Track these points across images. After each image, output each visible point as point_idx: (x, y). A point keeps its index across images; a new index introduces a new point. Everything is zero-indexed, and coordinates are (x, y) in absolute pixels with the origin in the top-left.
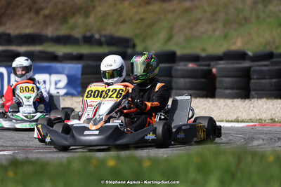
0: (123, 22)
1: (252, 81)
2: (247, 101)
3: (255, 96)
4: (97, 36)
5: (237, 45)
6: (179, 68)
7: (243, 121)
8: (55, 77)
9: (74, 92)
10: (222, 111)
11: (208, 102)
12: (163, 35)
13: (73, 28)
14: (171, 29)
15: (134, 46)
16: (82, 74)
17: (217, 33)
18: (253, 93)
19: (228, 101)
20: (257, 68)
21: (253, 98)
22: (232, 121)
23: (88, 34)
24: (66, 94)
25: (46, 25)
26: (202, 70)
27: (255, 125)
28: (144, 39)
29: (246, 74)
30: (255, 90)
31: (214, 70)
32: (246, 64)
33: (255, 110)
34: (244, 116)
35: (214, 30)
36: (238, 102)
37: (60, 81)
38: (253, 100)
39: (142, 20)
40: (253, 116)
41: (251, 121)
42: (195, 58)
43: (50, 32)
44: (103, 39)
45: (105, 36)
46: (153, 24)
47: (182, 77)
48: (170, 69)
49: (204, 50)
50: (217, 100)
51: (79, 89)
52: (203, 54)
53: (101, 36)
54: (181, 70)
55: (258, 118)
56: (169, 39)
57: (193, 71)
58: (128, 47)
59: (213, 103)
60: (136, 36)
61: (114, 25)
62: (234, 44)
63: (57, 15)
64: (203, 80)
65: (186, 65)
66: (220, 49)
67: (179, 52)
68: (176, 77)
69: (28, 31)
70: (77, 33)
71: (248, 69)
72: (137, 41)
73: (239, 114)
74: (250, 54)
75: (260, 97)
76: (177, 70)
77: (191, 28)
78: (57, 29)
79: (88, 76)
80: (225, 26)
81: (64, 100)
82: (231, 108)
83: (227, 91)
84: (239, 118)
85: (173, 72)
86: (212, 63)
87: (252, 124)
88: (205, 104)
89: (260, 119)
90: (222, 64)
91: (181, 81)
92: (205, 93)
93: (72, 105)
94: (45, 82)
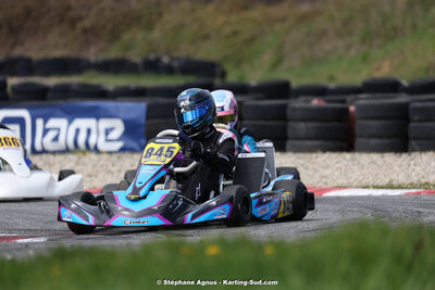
0: (206, 37)
1: (412, 125)
2: (404, 156)
3: (417, 147)
4: (166, 60)
5: (384, 70)
6: (297, 105)
7: (400, 187)
8: (105, 123)
9: (134, 145)
10: (365, 171)
11: (345, 159)
12: (268, 57)
13: (127, 48)
14: (281, 47)
15: (223, 74)
16: (148, 118)
17: (353, 52)
18: (413, 143)
19: (375, 157)
20: (418, 105)
21: (414, 150)
22: (382, 187)
23: (152, 57)
24: (123, 150)
25: (87, 44)
26: (334, 109)
27: (419, 193)
28: (239, 63)
29: (402, 113)
30: (414, 139)
31: (352, 108)
32: (402, 98)
33: (418, 169)
34: (401, 178)
35: (348, 48)
36: (390, 157)
37: (112, 129)
38: (413, 154)
39: (235, 33)
40: (415, 179)
41: (412, 186)
42: (320, 92)
43: (92, 54)
44: (175, 64)
45: (178, 59)
46: (252, 40)
47: (303, 120)
48: (284, 107)
49: (331, 78)
50: (357, 154)
51: (143, 141)
52: (332, 85)
53: (172, 58)
54: (300, 109)
55: (423, 181)
56: (279, 61)
57: (319, 110)
58: (214, 75)
59: (352, 160)
60: (227, 58)
61: (193, 42)
62: (378, 69)
63: (103, 28)
64: (335, 124)
65: (308, 102)
66: (357, 78)
67: (295, 83)
68: (293, 120)
69: (58, 53)
70: (135, 57)
71: (405, 107)
72: (228, 67)
73: (394, 176)
74: (405, 83)
75: (424, 149)
76: (294, 109)
77: (311, 45)
78: (103, 50)
79: (151, 121)
80: (363, 41)
81: (119, 158)
82: (380, 167)
83: (373, 142)
84: (394, 183)
85: (289, 113)
86: (349, 98)
87: (414, 191)
88: (338, 162)
89: (427, 183)
90: (364, 100)
91: (302, 126)
92: (339, 144)
93: (133, 165)
94: (89, 131)
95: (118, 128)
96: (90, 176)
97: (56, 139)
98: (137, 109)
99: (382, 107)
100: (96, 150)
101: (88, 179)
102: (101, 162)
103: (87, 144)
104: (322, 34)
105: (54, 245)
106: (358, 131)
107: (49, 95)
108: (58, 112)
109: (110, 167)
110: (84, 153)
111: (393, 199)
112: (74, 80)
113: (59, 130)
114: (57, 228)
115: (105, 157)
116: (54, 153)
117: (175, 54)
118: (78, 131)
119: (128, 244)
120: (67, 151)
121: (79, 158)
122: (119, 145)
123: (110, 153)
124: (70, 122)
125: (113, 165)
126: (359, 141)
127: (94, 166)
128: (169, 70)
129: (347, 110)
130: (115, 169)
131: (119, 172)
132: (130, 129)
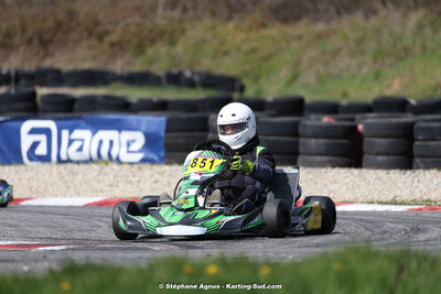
0: (226, 53)
1: (417, 143)
2: (409, 172)
3: (421, 165)
4: (188, 74)
5: (394, 88)
6: (309, 123)
7: (402, 203)
8: (127, 135)
9: (154, 157)
10: (372, 187)
11: (352, 174)
12: (285, 73)
13: (152, 61)
14: (297, 64)
15: (242, 89)
16: (167, 131)
17: (365, 70)
18: (417, 160)
19: (381, 173)
20: (423, 124)
21: (418, 168)
22: (386, 203)
23: (175, 71)
24: (144, 161)
25: (113, 57)
26: (343, 127)
27: (421, 209)
28: (257, 79)
29: (408, 133)
30: (421, 156)
31: (360, 127)
32: (408, 118)
33: (421, 186)
34: (405, 196)
35: (360, 66)
36: (395, 174)
37: (133, 141)
38: (417, 171)
39: (254, 50)
40: (417, 196)
41: (415, 202)
42: (332, 109)
43: (118, 66)
44: (197, 79)
45: (199, 74)
46: (270, 56)
47: (314, 136)
48: (296, 125)
49: (344, 95)
50: (364, 170)
51: (162, 154)
52: (344, 102)
53: (193, 73)
54: (311, 126)
55: (425, 198)
56: (294, 78)
57: (329, 127)
58: (233, 90)
59: (359, 175)
60: (246, 74)
61: (214, 57)
62: (389, 86)
63: (129, 42)
64: (344, 141)
65: (319, 120)
66: (368, 95)
67: (309, 99)
68: (304, 137)
69: (86, 65)
70: (159, 69)
71: (410, 126)
72: (246, 82)
73: (398, 193)
74: (413, 102)
75: (427, 167)
76: (306, 126)
77: (326, 63)
78: (129, 63)
79: (175, 135)
80: (375, 60)
81: (140, 169)
82: (385, 183)
83: (380, 158)
84: (398, 199)
85: (301, 130)
86: (358, 117)
87: (417, 207)
88: (347, 177)
89: (429, 200)
90: (372, 118)
91: (313, 142)
92: (348, 160)
93: (152, 176)
94: (111, 143)
95: (139, 139)
96: (111, 186)
97: (80, 149)
99: (389, 126)
100: (118, 161)
101: (109, 189)
102: (122, 173)
103: (109, 155)
104: (336, 53)
106: (365, 148)
107: (76, 106)
108: (83, 123)
109: (131, 178)
110: (107, 163)
111: (395, 216)
112: (100, 91)
113: (83, 140)
114: (77, 237)
115: (126, 167)
116: (78, 162)
117: (197, 68)
118: (101, 142)
120: (90, 161)
121: (102, 168)
122: (140, 156)
123: (131, 163)
124: (94, 134)
125: (134, 176)
126: (366, 158)
127: (115, 176)
128: (191, 84)
129: (356, 127)
130: (135, 180)
131: (139, 182)
132: (151, 142)
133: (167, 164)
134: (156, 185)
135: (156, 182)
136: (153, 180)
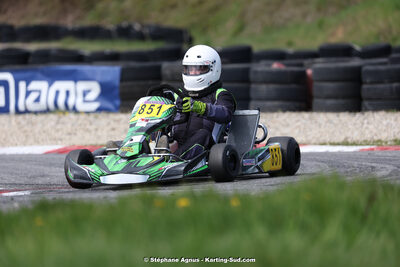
0: (174, 6)
1: (365, 87)
2: (358, 115)
3: (370, 107)
4: (137, 27)
5: (338, 36)
6: (259, 69)
7: (354, 144)
8: (82, 86)
10: (322, 129)
11: (303, 118)
12: (231, 25)
13: (102, 15)
14: (243, 15)
15: (191, 40)
16: (122, 80)
17: (309, 19)
18: (366, 103)
19: (331, 116)
20: (371, 68)
21: (367, 110)
22: (338, 144)
23: (125, 24)
24: (99, 110)
25: (64, 12)
26: (292, 72)
27: (373, 149)
28: (205, 30)
29: (355, 77)
30: (369, 99)
31: (309, 72)
32: (355, 62)
33: (371, 127)
34: (356, 136)
35: (305, 15)
36: (345, 117)
37: (89, 91)
38: (366, 114)
40: (368, 136)
41: (366, 143)
42: (280, 56)
43: (69, 22)
44: (146, 31)
45: (149, 26)
46: (215, 9)
47: (265, 82)
48: (246, 71)
49: (290, 44)
50: (315, 115)
51: (118, 102)
52: (291, 50)
53: (143, 26)
54: (262, 72)
55: (376, 138)
56: (241, 29)
57: (279, 73)
58: (182, 42)
59: (310, 119)
60: (194, 26)
61: (162, 11)
62: (333, 34)
64: (293, 86)
65: (270, 65)
66: (314, 43)
67: (257, 48)
68: (255, 82)
69: (38, 21)
70: (110, 24)
71: (357, 71)
72: (194, 34)
73: (349, 134)
74: (358, 48)
75: (376, 109)
76: (256, 72)
77: (271, 13)
78: (79, 18)
79: (124, 84)
80: (319, 9)
81: (96, 117)
82: (336, 125)
83: (330, 102)
84: (349, 140)
85: (252, 76)
86: (306, 62)
87: (367, 147)
88: (298, 121)
89: (379, 141)
90: (320, 63)
91: (263, 88)
92: (297, 104)
93: (109, 124)
94: (68, 93)
95: (95, 89)
96: (70, 134)
97: (37, 100)
98: (112, 72)
99: (337, 70)
100: (75, 110)
101: (68, 137)
102: (80, 122)
103: (66, 105)
105: (37, 198)
106: (315, 92)
107: (31, 60)
108: (39, 75)
109: (88, 127)
110: (64, 113)
111: (348, 156)
112: (53, 46)
113: (40, 92)
114: (40, 182)
115: (83, 116)
116: (36, 113)
117: (147, 22)
118: (57, 93)
119: (105, 198)
120: (47, 111)
121: (60, 118)
122: (96, 105)
123: (88, 113)
124: (50, 85)
125: (91, 124)
126: (316, 102)
127: (73, 125)
128: (141, 37)
129: (304, 74)
130: (92, 128)
131: (96, 130)
132: (106, 91)
133: (122, 112)
134: (112, 133)
135: (113, 129)
136: (110, 127)
